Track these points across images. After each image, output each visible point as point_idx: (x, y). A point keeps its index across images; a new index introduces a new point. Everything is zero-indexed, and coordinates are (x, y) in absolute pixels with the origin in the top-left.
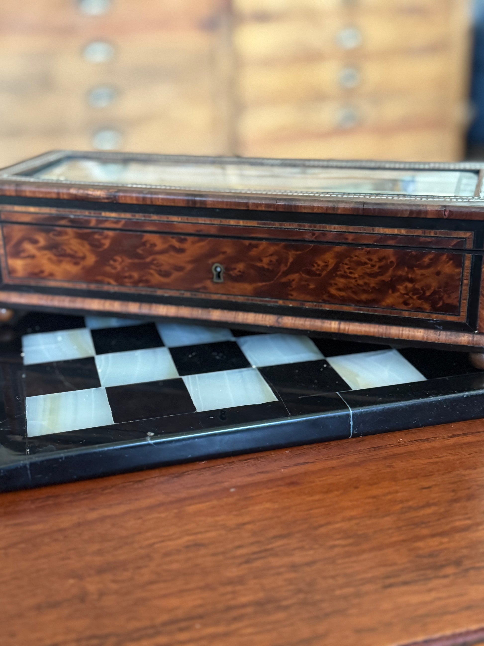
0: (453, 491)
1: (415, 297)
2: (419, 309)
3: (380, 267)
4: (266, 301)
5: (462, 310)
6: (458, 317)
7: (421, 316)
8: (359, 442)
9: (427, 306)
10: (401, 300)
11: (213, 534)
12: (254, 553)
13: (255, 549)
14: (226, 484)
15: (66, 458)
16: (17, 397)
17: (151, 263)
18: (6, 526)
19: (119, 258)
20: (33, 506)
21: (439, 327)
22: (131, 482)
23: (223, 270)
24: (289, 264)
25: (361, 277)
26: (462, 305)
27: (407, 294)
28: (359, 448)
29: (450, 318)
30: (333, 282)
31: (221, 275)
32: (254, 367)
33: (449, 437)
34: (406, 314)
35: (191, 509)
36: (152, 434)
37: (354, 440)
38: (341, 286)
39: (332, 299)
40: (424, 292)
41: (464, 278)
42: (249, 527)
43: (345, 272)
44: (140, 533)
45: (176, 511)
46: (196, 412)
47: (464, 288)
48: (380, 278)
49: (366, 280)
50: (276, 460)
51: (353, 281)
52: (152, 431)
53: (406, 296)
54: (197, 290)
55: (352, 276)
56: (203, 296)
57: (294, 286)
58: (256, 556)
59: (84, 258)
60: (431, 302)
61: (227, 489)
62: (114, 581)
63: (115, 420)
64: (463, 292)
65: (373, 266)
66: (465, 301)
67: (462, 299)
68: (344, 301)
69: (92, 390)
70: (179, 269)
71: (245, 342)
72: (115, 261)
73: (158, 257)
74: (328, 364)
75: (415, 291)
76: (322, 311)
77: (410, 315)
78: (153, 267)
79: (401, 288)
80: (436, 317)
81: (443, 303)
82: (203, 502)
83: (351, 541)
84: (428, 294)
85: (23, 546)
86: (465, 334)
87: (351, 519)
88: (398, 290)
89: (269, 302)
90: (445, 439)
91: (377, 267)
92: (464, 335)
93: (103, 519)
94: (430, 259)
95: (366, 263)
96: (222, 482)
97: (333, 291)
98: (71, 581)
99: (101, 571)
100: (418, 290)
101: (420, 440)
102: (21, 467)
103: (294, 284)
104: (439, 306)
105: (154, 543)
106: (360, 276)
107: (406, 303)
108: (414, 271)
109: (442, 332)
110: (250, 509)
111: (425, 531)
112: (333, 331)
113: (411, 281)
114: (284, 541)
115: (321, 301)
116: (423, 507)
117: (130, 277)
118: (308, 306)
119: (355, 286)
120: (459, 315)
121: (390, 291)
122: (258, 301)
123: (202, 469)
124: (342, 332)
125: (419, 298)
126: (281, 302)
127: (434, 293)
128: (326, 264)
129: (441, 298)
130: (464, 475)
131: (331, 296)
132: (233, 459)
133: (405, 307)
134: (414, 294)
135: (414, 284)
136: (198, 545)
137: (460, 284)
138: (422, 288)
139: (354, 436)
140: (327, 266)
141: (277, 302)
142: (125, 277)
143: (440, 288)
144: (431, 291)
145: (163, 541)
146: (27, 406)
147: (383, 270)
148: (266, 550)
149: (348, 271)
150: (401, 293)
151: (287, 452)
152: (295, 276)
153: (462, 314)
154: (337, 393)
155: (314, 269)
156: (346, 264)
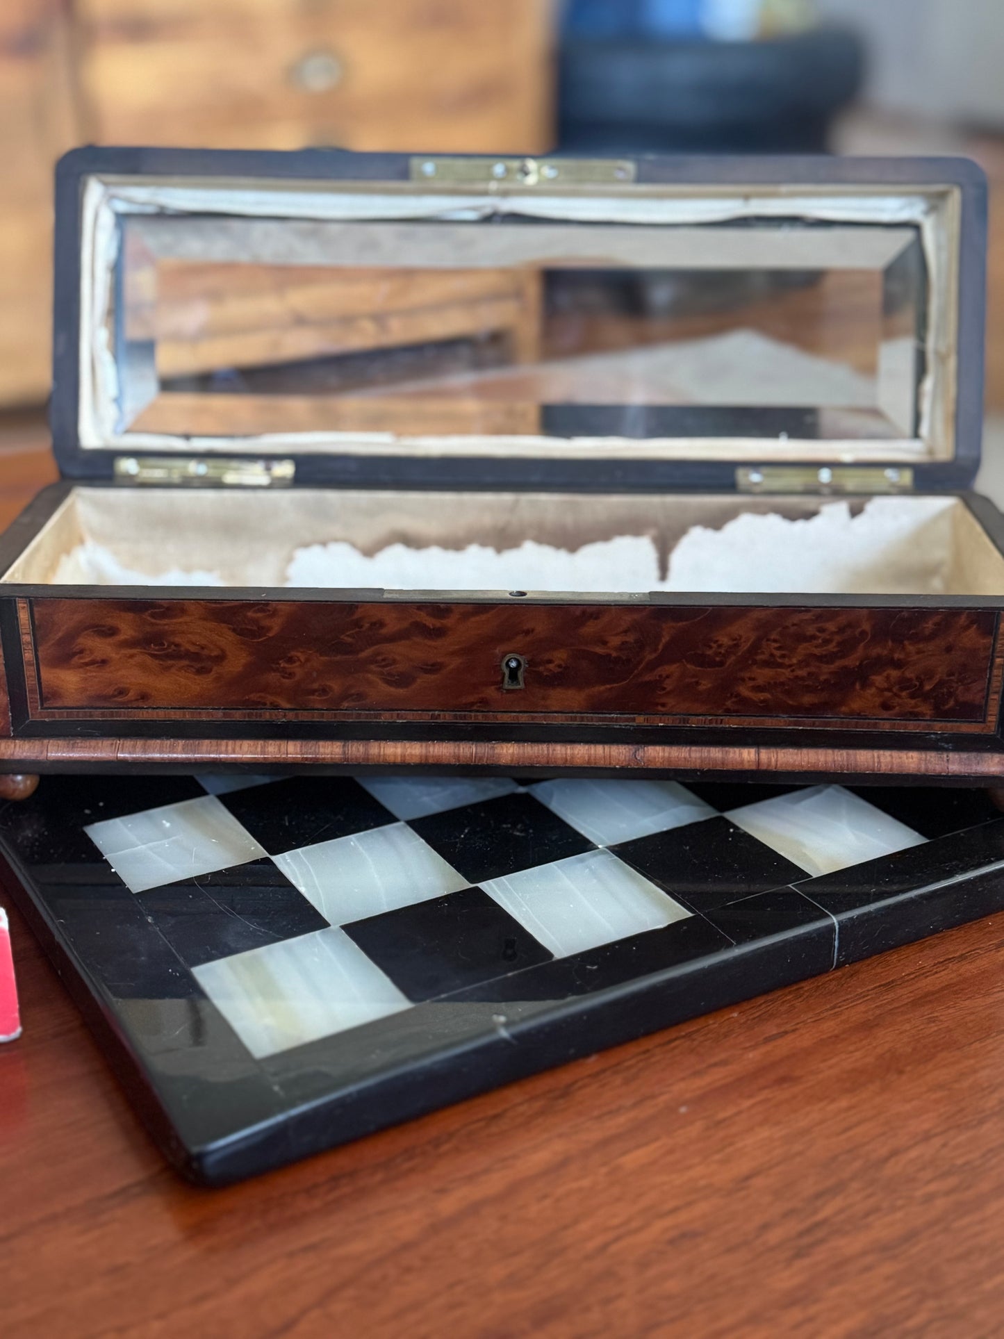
1: (904, 694)
2: (914, 716)
3: (839, 644)
4: (611, 719)
5: (990, 713)
6: (982, 725)
7: (912, 727)
8: (851, 976)
9: (926, 709)
10: (878, 701)
11: (703, 1207)
12: (801, 1234)
14: (665, 1100)
16: (173, 970)
17: (372, 660)
18: (291, 1255)
19: (299, 655)
20: (317, 1203)
21: (946, 746)
22: (479, 1121)
23: (524, 666)
24: (660, 647)
25: (804, 663)
26: (991, 703)
27: (889, 690)
28: (862, 991)
29: (966, 728)
30: (747, 675)
31: (520, 674)
32: (601, 847)
34: (886, 727)
35: (630, 1161)
38: (760, 682)
39: (744, 706)
40: (921, 685)
41: (996, 654)
42: (758, 1182)
43: (772, 655)
44: (565, 1227)
45: (604, 1170)
46: (554, 959)
47: (995, 672)
48: (839, 663)
49: (813, 669)
50: (726, 1036)
51: (787, 672)
53: (888, 694)
54: (468, 707)
55: (786, 661)
56: (480, 718)
57: (669, 688)
59: (221, 658)
60: (932, 701)
61: (673, 1110)
63: (410, 1000)
64: (994, 679)
65: (827, 642)
66: (996, 697)
67: (991, 691)
68: (766, 709)
69: (317, 935)
70: (434, 668)
72: (291, 660)
73: (387, 647)
74: (733, 825)
75: (904, 684)
76: (724, 731)
77: (893, 726)
78: (373, 667)
79: (878, 680)
80: (941, 729)
81: (956, 701)
83: (952, 1181)
84: (928, 687)
86: (993, 754)
87: (927, 1137)
88: (872, 684)
89: (617, 720)
90: (993, 952)
91: (834, 644)
92: (992, 756)
93: (474, 1209)
94: (935, 624)
95: (814, 637)
97: (744, 691)
100: (910, 680)
101: (954, 959)
103: (669, 685)
104: (947, 707)
106: (800, 662)
107: (886, 706)
108: (904, 648)
109: (951, 755)
110: (740, 1145)
112: (746, 767)
113: (899, 665)
115: (720, 712)
117: (324, 691)
118: (694, 723)
119: (789, 679)
120: (984, 722)
121: (858, 686)
122: (595, 720)
124: (764, 767)
125: (912, 696)
126: (640, 720)
127: (941, 683)
128: (735, 642)
129: (950, 694)
131: (743, 701)
133: (886, 714)
134: (902, 689)
135: (903, 670)
137: (989, 664)
138: (918, 678)
140: (737, 646)
141: (634, 720)
142: (313, 692)
143: (953, 674)
144: (936, 680)
145: (618, 1239)
147: (846, 648)
148: (818, 1225)
149: (777, 653)
150: (877, 688)
151: (735, 1015)
152: (673, 669)
153: (990, 719)
154: (789, 887)
155: (709, 652)
156: (775, 641)
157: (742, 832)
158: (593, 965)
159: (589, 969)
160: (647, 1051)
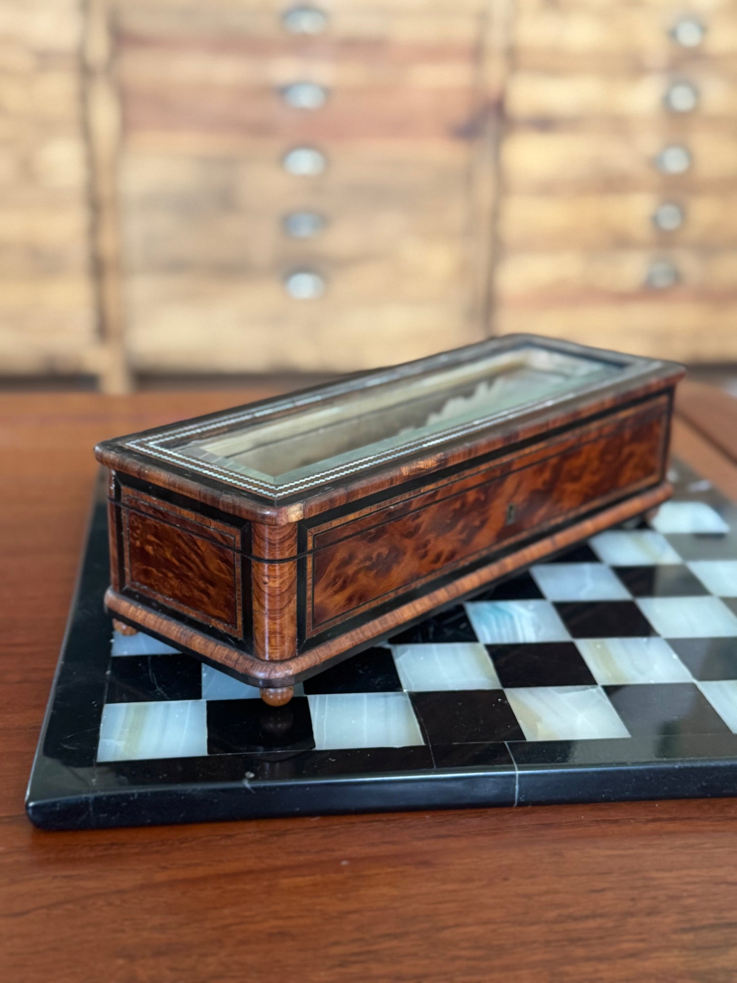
0: (633, 899)
8: (527, 813)
11: (305, 921)
12: (353, 954)
13: (355, 948)
14: (337, 854)
15: (140, 795)
16: (94, 702)
18: (55, 877)
20: (92, 855)
22: (218, 835)
28: (524, 823)
32: (405, 691)
33: (649, 821)
35: (285, 882)
36: (252, 775)
37: (520, 809)
42: (354, 917)
44: (214, 908)
45: (266, 883)
46: (314, 749)
50: (410, 827)
52: (252, 771)
58: (353, 958)
61: (338, 861)
62: (172, 969)
63: (209, 751)
69: (190, 702)
71: (403, 652)
74: (504, 697)
82: (304, 876)
83: (479, 953)
85: (70, 906)
87: (487, 922)
90: (642, 824)
93: (174, 883)
96: (333, 850)
98: (120, 962)
99: (158, 953)
101: (608, 821)
102: (82, 803)
105: (230, 925)
110: (361, 893)
111: (580, 952)
114: (394, 943)
116: (587, 917)
123: (311, 828)
130: (653, 879)
132: (354, 819)
136: (283, 935)
139: (520, 804)
145: (241, 923)
146: (104, 717)
148: (369, 952)
151: (428, 817)
154: (504, 744)
157: (506, 702)
158: (333, 759)
159: (330, 760)
160: (353, 823)
